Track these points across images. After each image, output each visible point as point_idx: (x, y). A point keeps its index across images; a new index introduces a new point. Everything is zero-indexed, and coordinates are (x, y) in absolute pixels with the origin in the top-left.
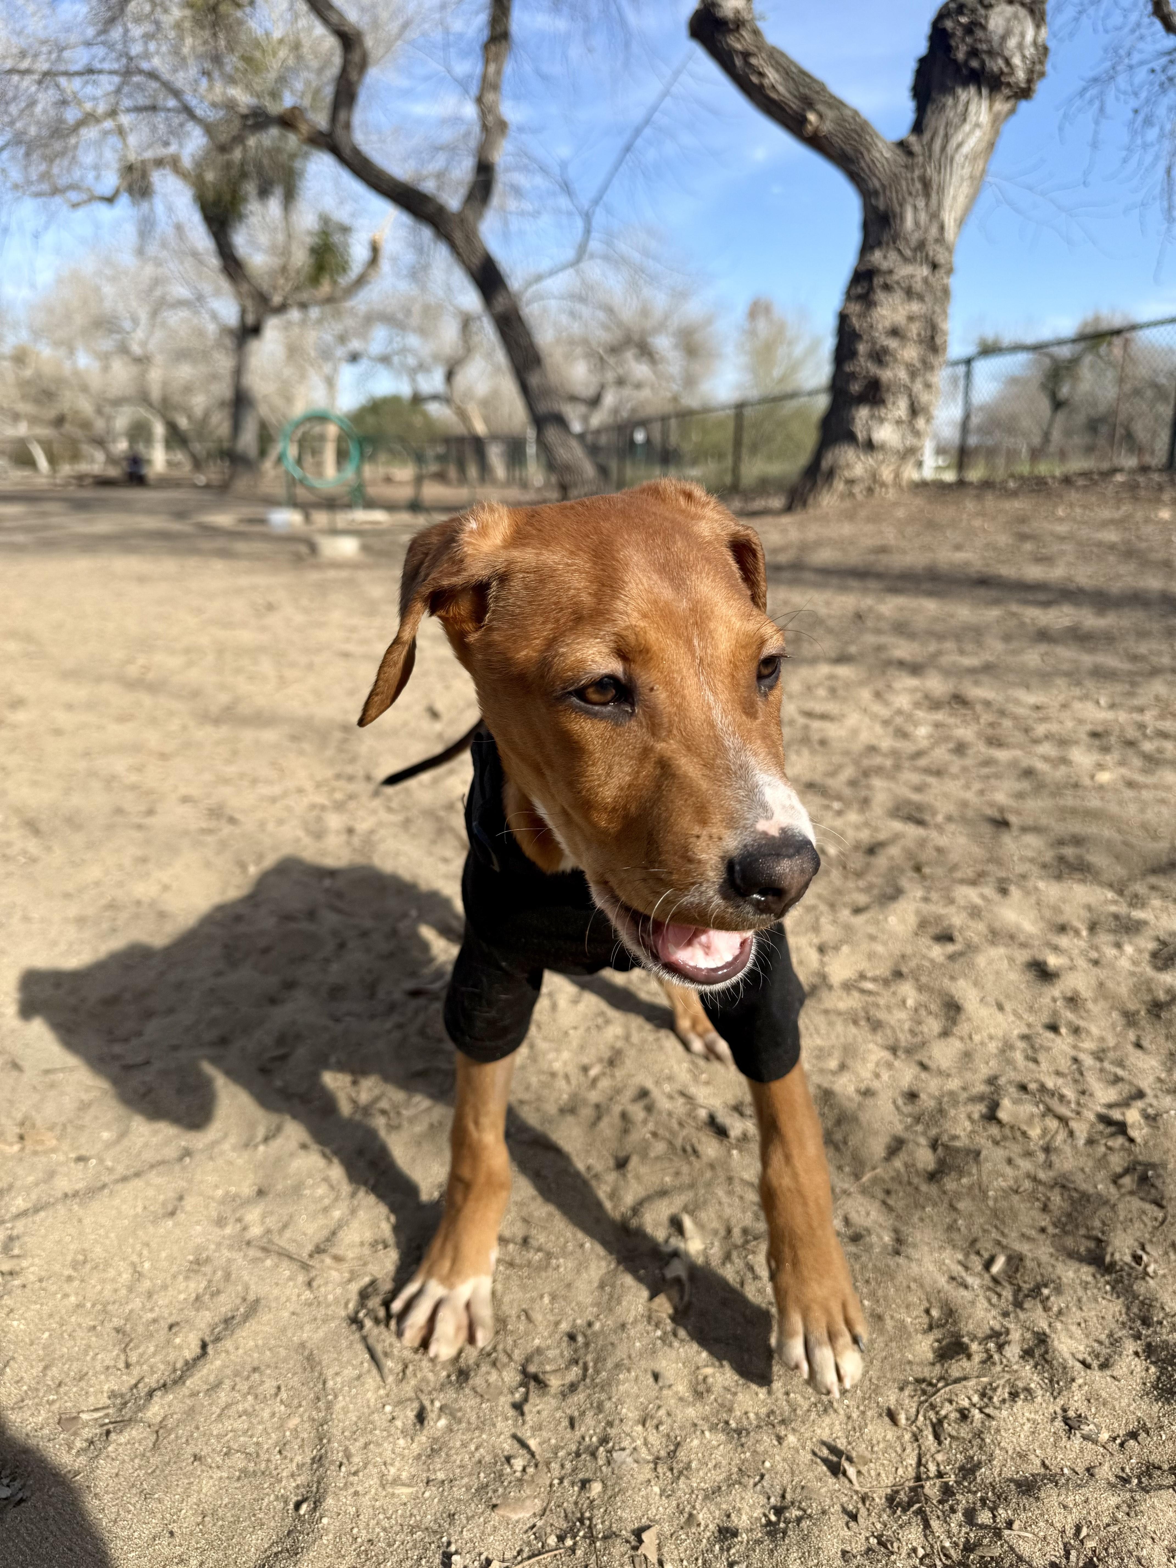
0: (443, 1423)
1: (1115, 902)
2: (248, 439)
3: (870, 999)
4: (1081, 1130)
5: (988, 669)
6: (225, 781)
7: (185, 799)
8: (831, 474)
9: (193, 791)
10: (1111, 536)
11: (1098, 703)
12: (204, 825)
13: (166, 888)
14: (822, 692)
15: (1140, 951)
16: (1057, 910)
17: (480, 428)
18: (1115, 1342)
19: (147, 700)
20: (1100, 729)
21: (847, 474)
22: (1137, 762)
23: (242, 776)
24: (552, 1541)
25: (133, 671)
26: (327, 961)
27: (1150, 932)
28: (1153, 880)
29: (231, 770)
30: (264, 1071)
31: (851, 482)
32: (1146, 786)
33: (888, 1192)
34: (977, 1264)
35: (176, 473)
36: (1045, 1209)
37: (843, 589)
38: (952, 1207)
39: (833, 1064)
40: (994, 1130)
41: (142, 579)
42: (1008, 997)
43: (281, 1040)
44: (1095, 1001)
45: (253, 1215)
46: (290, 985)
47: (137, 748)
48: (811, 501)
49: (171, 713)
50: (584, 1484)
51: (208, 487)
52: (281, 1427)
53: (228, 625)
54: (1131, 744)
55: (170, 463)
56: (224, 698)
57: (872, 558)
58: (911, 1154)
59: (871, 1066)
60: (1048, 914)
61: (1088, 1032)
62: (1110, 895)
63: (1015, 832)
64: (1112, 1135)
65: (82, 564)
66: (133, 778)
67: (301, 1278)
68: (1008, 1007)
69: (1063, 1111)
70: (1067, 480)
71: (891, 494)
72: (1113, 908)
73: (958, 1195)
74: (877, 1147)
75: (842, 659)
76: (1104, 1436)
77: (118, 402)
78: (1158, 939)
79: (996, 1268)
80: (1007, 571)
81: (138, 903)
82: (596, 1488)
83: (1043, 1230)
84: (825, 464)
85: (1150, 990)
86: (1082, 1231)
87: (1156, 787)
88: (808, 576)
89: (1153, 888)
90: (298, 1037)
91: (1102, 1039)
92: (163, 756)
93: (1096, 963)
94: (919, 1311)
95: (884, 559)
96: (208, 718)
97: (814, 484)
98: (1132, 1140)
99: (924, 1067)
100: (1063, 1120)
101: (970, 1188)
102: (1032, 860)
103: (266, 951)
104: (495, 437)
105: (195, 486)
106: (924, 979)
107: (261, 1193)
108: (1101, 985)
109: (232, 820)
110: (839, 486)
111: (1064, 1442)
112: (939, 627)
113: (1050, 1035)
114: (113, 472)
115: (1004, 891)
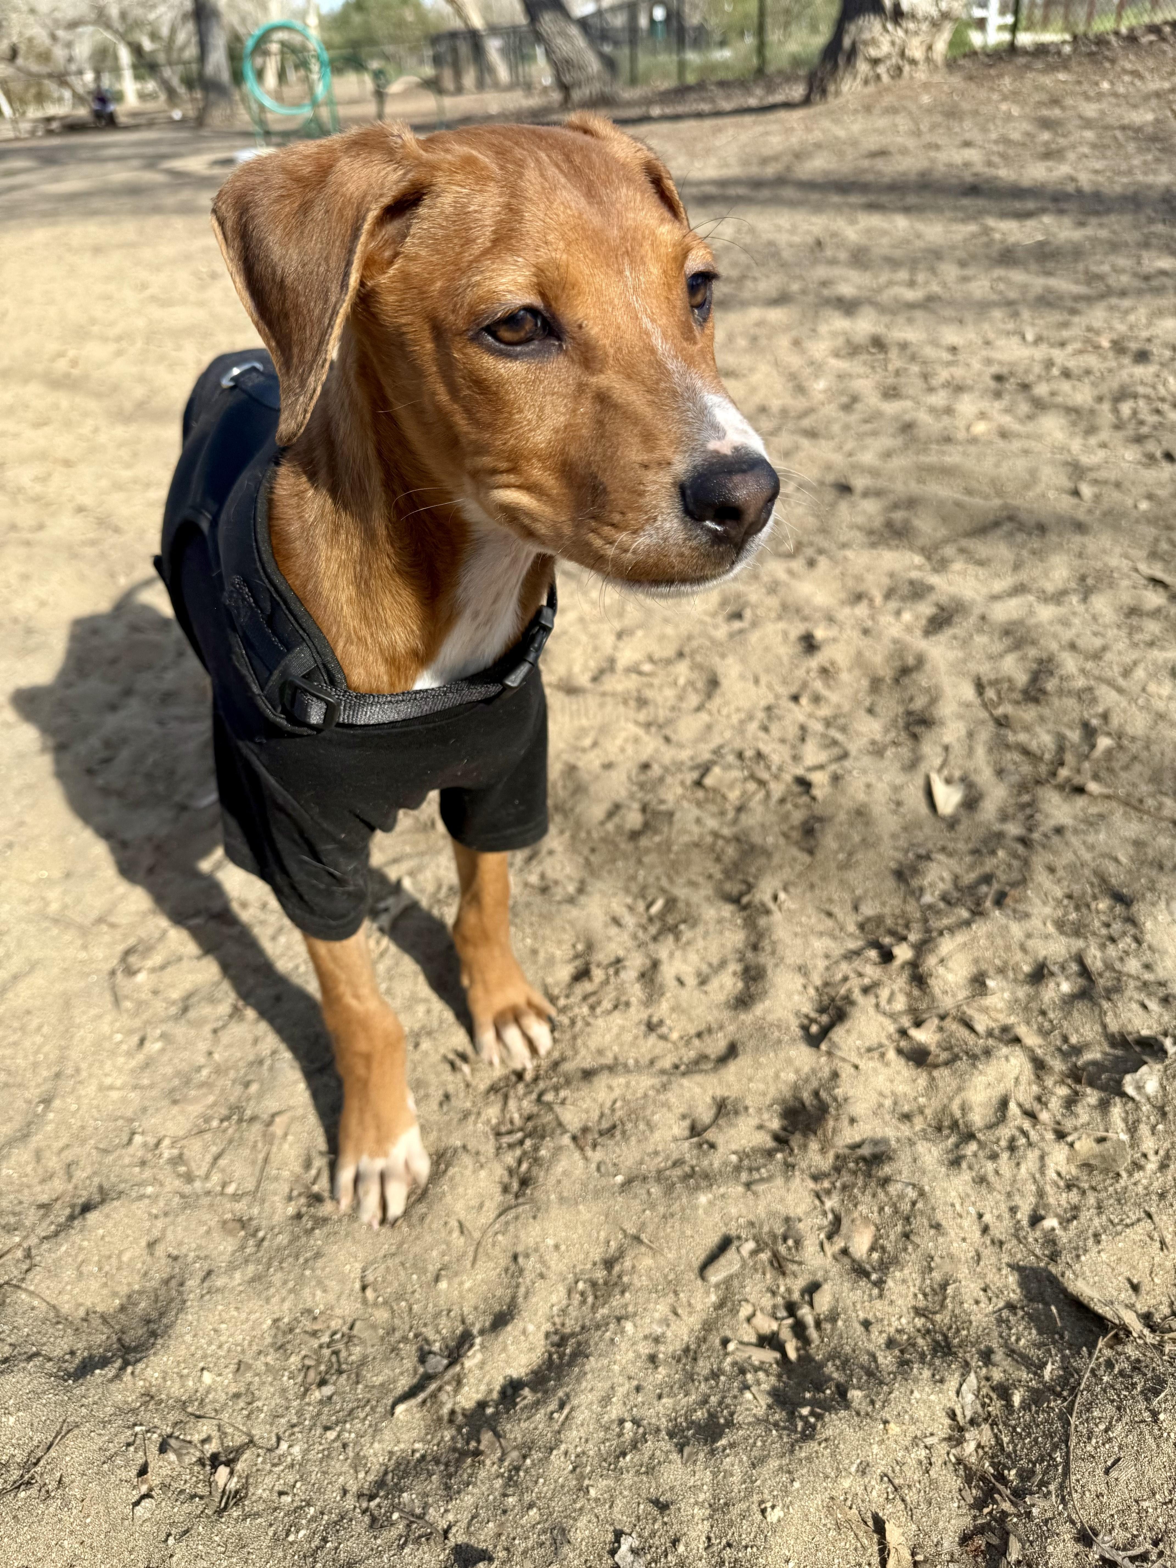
0: (158, 1046)
1: (920, 568)
2: (218, 59)
3: (645, 679)
4: (777, 789)
5: (929, 303)
6: (118, 486)
7: (80, 509)
8: (853, 53)
9: (87, 500)
10: (1144, 117)
11: (1024, 338)
12: (91, 535)
13: (43, 604)
14: (742, 342)
15: (917, 618)
16: (859, 579)
17: (477, 22)
18: (723, 964)
19: (64, 400)
20: (1005, 371)
21: (873, 52)
22: (1024, 408)
23: (135, 481)
24: (215, 1123)
25: (62, 365)
26: (165, 669)
27: (933, 597)
28: (964, 543)
29: (126, 474)
30: (90, 772)
31: (875, 62)
32: (1018, 436)
33: (593, 850)
34: (641, 906)
35: (150, 106)
36: (718, 859)
37: (818, 208)
38: (640, 862)
39: (587, 742)
40: (700, 794)
41: (97, 250)
42: (767, 670)
43: (108, 744)
44: (850, 670)
45: (54, 895)
46: (128, 692)
47: (42, 456)
48: (832, 88)
49: (86, 414)
50: (247, 1085)
51: (184, 120)
52: (37, 1052)
53: (165, 303)
54: (1025, 387)
55: (142, 96)
56: (139, 392)
57: (866, 163)
58: (623, 818)
59: (619, 742)
60: (850, 583)
61: (827, 700)
62: (918, 559)
63: (856, 498)
64: (800, 794)
65: (40, 235)
66: (38, 488)
67: (79, 942)
68: (764, 680)
69: (765, 775)
70: (1132, 39)
71: (921, 74)
72: (914, 575)
73: (647, 851)
74: (598, 812)
75: (781, 299)
76: (675, 1036)
77: (73, 25)
78: (937, 605)
79: (654, 909)
80: (1005, 173)
81: (15, 621)
82: (254, 1088)
83: (710, 877)
84: (847, 42)
85: (901, 658)
86: (740, 877)
87: (1028, 437)
88: (789, 192)
89: (962, 551)
90: (124, 741)
91: (839, 706)
92: (67, 463)
93: (866, 632)
94: (566, 946)
95: (880, 164)
96: (124, 417)
97: (836, 66)
98: (814, 799)
99: (667, 740)
100: (762, 783)
101: (659, 844)
102: (859, 528)
103: (114, 661)
104: (494, 30)
105: (172, 122)
106: (699, 658)
107: (68, 875)
108: (859, 654)
109: (117, 530)
110: (863, 67)
111: (641, 1041)
112: (898, 253)
113: (792, 705)
114: (83, 112)
115: (811, 563)
